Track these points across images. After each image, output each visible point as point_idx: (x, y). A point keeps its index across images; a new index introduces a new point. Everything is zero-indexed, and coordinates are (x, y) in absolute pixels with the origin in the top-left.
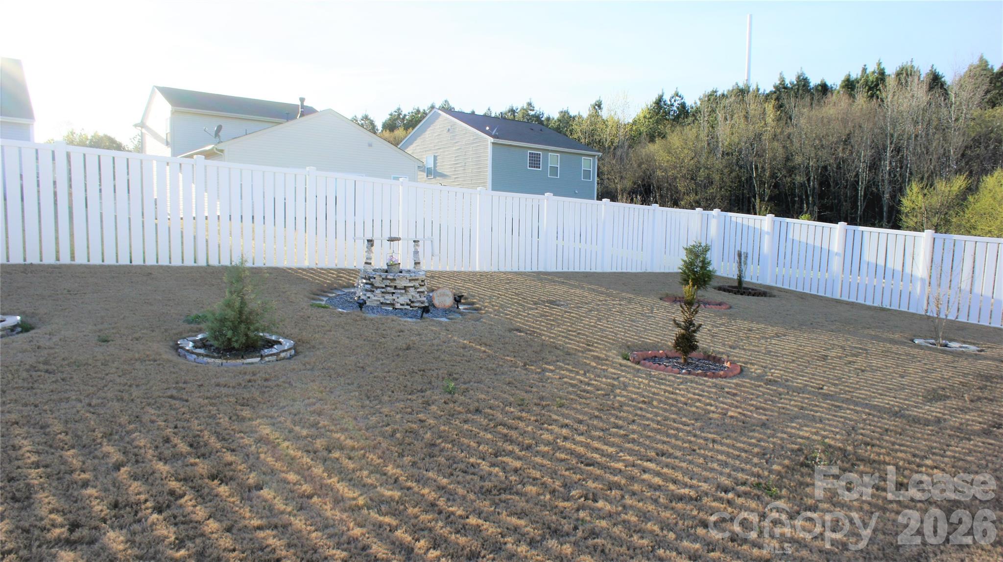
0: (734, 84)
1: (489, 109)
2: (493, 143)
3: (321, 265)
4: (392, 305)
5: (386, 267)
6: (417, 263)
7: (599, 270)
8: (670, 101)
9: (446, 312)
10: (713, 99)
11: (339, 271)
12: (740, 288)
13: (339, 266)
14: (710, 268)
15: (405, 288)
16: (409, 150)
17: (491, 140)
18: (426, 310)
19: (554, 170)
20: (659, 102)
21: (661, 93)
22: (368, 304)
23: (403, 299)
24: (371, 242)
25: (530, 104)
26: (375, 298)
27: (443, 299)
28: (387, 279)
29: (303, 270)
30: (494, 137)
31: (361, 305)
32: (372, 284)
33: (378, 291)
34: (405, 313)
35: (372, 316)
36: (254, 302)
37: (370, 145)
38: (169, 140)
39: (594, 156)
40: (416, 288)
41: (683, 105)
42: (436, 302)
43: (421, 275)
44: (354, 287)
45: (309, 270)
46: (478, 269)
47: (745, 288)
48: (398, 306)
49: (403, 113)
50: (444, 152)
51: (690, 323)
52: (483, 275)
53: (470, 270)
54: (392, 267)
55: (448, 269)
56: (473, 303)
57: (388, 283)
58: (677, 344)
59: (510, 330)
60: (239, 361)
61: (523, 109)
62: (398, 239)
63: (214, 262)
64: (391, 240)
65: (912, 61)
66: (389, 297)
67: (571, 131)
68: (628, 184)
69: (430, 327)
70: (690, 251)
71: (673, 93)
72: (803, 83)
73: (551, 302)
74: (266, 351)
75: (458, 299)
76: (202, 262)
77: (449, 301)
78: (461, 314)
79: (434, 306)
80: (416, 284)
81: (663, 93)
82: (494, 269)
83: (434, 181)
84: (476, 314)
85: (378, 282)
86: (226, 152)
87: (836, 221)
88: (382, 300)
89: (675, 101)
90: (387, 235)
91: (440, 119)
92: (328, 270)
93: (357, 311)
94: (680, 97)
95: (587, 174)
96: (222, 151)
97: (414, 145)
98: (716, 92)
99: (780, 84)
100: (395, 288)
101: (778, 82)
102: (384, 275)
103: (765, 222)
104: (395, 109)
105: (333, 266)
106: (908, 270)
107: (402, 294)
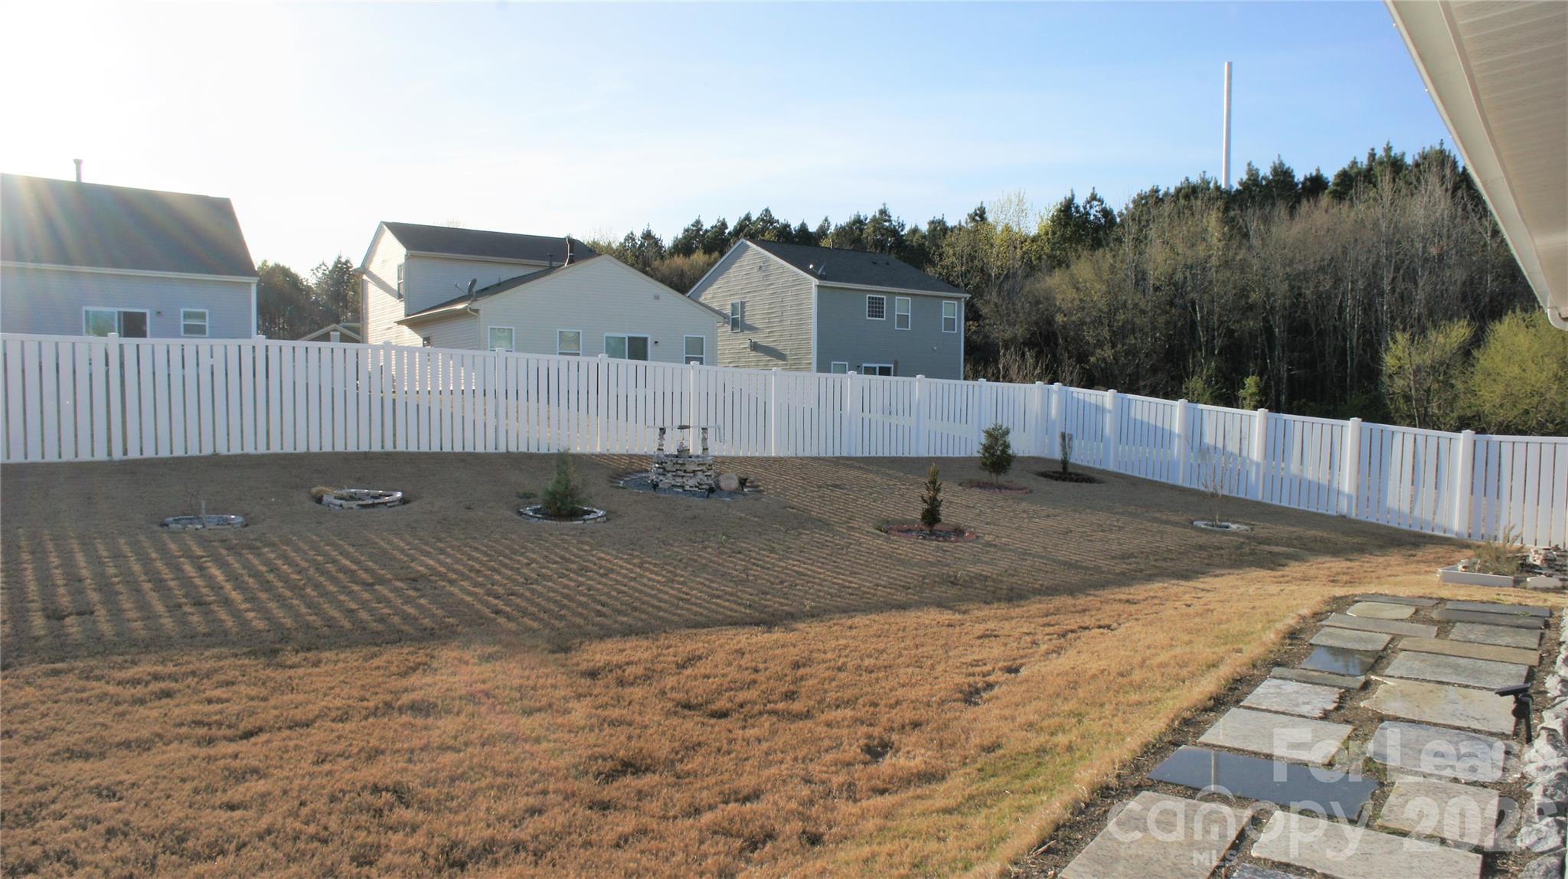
0: (1183, 180)
1: (826, 220)
2: (818, 286)
3: (612, 451)
4: (682, 487)
5: (676, 453)
6: (705, 449)
7: (913, 454)
8: (1085, 208)
9: (732, 493)
10: (1150, 203)
11: (631, 456)
12: (1064, 473)
13: (630, 452)
14: (1010, 452)
15: (694, 472)
16: (706, 297)
17: (815, 281)
18: (711, 490)
19: (903, 320)
20: (1068, 207)
21: (1069, 195)
22: (660, 486)
23: (692, 482)
24: (663, 430)
25: (883, 212)
26: (667, 481)
27: (730, 482)
28: (677, 463)
29: (597, 456)
30: (820, 277)
31: (655, 486)
32: (664, 468)
33: (669, 475)
34: (694, 494)
35: (664, 495)
36: (576, 479)
37: (657, 298)
38: (402, 292)
39: (958, 299)
40: (703, 472)
41: (1107, 213)
42: (723, 485)
43: (709, 460)
44: (647, 471)
45: (601, 456)
46: (773, 455)
47: (1070, 474)
48: (687, 488)
49: (704, 228)
50: (754, 297)
51: (934, 499)
52: (777, 460)
53: (765, 455)
54: (682, 452)
55: (741, 454)
56: (758, 486)
57: (678, 467)
58: (924, 518)
59: (785, 508)
60: (569, 523)
61: (874, 219)
62: (688, 427)
63: (513, 449)
64: (682, 428)
65: (1442, 144)
66: (679, 480)
67: (941, 255)
68: (1020, 331)
69: (713, 504)
70: (989, 434)
71: (1088, 195)
72: (1282, 175)
73: (836, 486)
74: (586, 517)
75: (743, 482)
76: (502, 449)
77: (734, 484)
78: (745, 495)
79: (720, 488)
80: (704, 468)
81: (1073, 196)
82: (791, 453)
83: (740, 336)
84: (758, 495)
85: (669, 466)
86: (481, 312)
87: (1175, 399)
88: (673, 483)
89: (1091, 207)
90: (677, 423)
91: (749, 253)
92: (620, 456)
93: (652, 492)
94: (1099, 200)
95: (950, 323)
96: (476, 311)
97: (715, 286)
98: (1157, 191)
99: (1249, 179)
100: (685, 471)
101: (1245, 177)
102: (675, 460)
103: (1108, 397)
104: (693, 221)
105: (624, 452)
106: (1244, 453)
107: (691, 477)
